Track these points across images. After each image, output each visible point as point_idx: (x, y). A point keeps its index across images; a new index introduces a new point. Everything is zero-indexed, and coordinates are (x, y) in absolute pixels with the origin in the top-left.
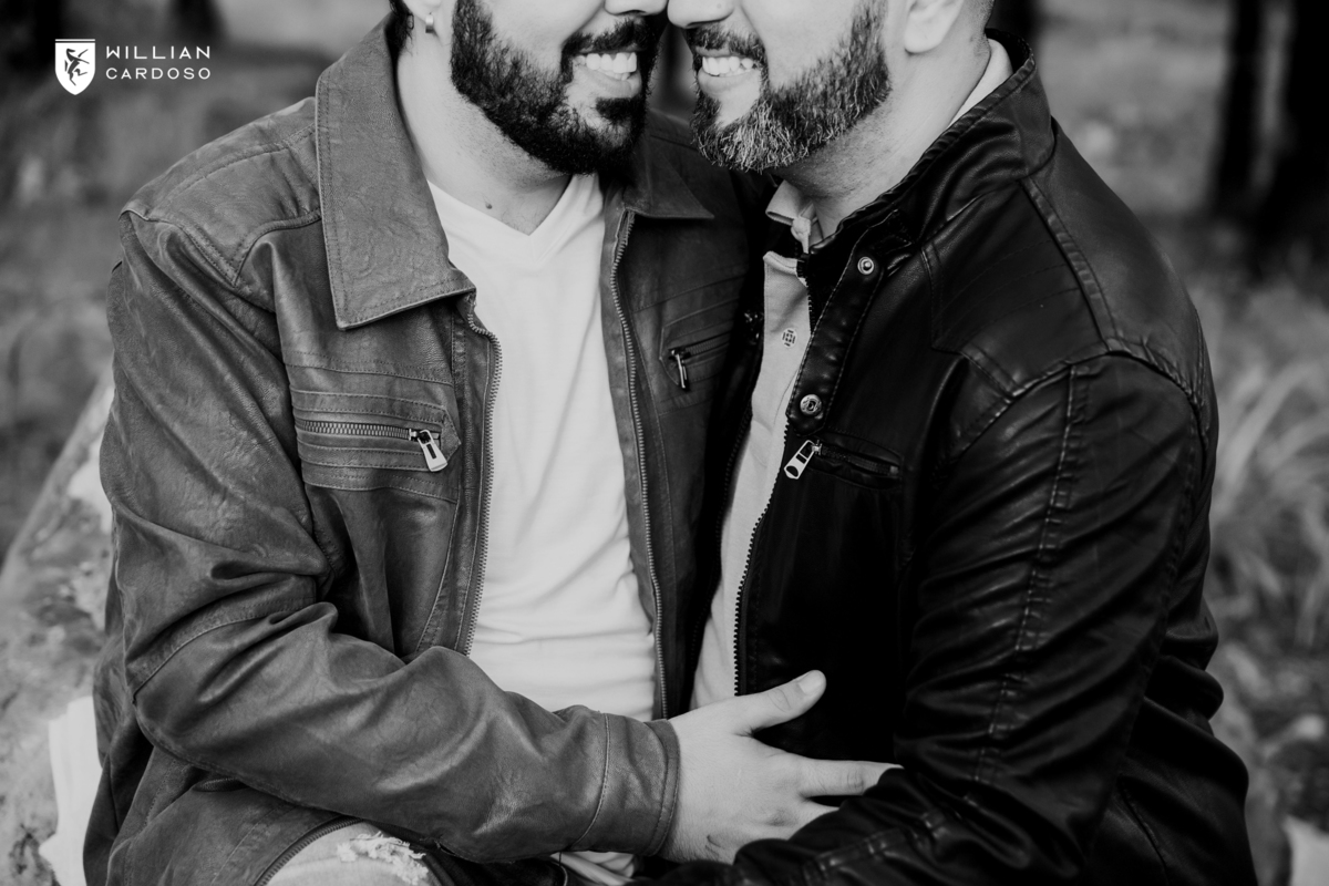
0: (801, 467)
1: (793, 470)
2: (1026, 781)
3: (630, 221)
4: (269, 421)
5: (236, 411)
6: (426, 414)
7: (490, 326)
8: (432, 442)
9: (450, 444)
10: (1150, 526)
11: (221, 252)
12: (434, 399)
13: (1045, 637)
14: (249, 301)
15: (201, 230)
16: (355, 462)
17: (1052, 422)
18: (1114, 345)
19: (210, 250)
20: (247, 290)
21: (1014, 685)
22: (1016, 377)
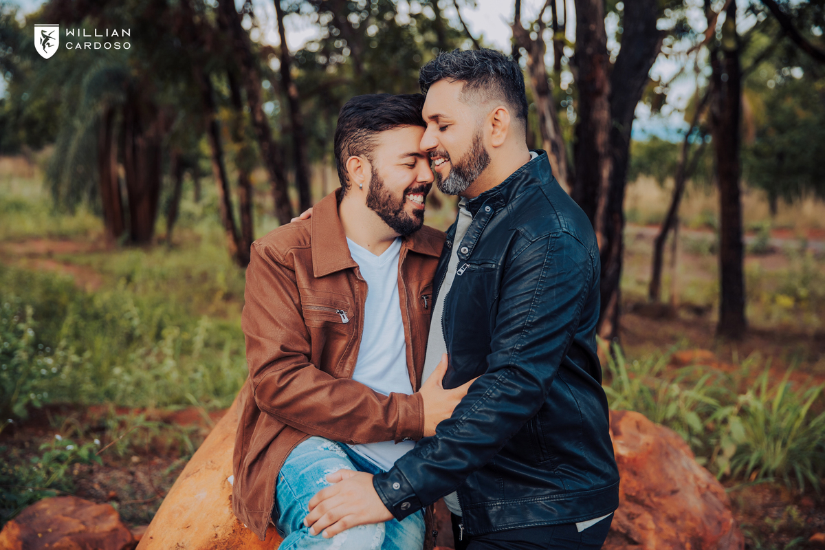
0: (462, 272)
1: (460, 273)
2: (524, 362)
3: (407, 251)
4: (295, 305)
5: (285, 301)
6: (343, 305)
7: (365, 278)
8: (344, 314)
9: (350, 315)
10: (572, 288)
11: (279, 252)
12: (346, 301)
13: (536, 318)
14: (287, 268)
15: (274, 246)
16: (318, 319)
17: (544, 249)
18: (565, 230)
19: (276, 252)
20: (286, 264)
21: (526, 333)
22: (533, 236)
